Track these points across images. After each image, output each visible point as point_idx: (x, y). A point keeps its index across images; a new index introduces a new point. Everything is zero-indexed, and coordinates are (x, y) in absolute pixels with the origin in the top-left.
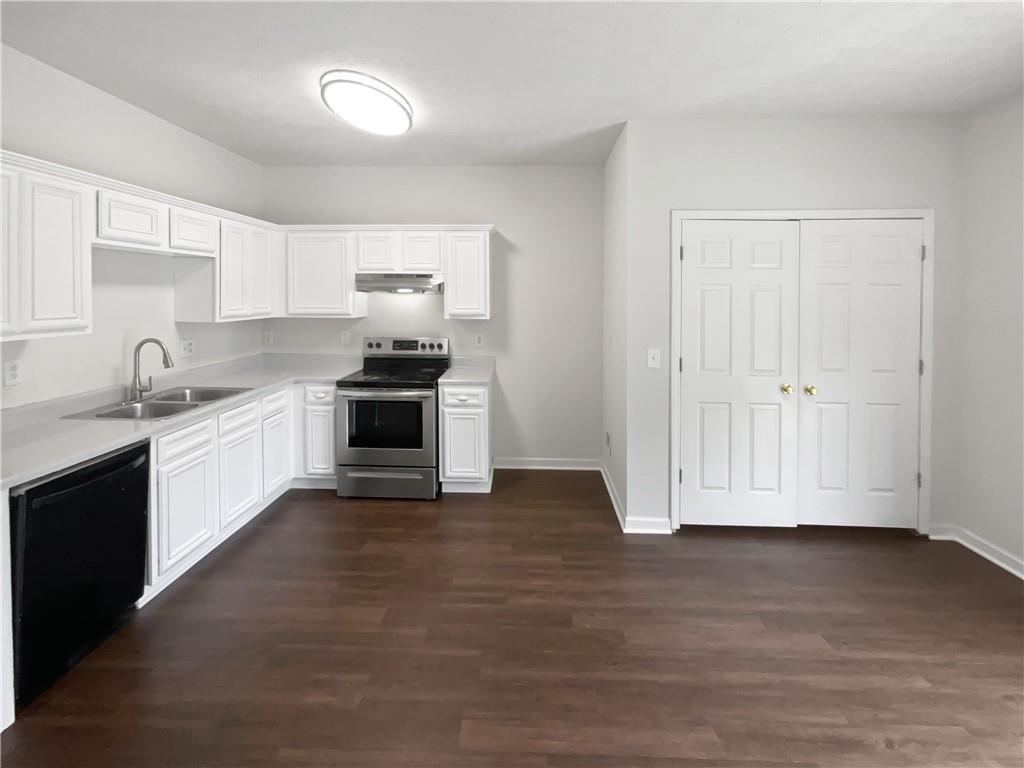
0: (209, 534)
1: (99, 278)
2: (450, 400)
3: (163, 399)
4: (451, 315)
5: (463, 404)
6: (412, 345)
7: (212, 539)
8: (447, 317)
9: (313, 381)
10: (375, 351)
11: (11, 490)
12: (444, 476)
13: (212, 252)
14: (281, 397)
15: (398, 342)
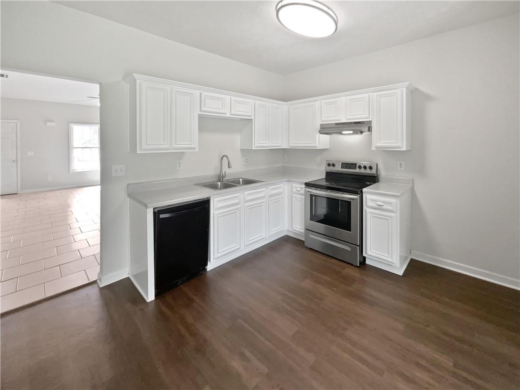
0: (238, 247)
1: (201, 129)
2: (370, 204)
3: (230, 182)
4: (377, 147)
5: (379, 208)
6: (353, 165)
7: (240, 250)
8: (374, 149)
9: (296, 182)
10: (331, 169)
11: (154, 209)
12: (366, 253)
13: (251, 116)
14: (280, 187)
15: (344, 163)
